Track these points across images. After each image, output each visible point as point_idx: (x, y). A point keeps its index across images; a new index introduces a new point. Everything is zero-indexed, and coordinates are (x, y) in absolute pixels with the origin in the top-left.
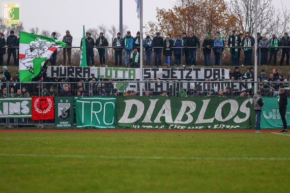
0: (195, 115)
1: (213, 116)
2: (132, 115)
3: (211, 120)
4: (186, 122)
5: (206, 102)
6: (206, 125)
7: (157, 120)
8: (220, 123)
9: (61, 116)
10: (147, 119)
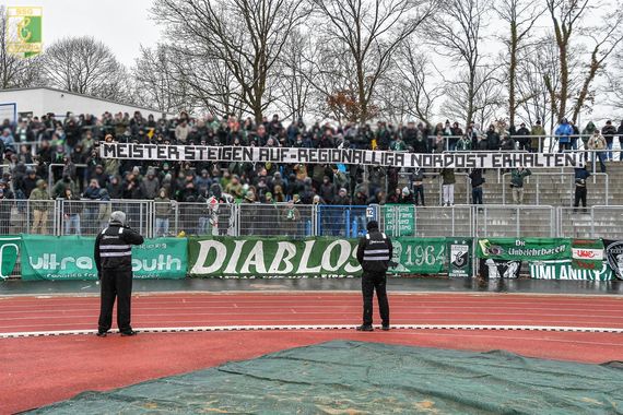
0: (296, 261)
1: (319, 263)
2: (209, 263)
3: (317, 270)
4: (285, 272)
5: (310, 245)
6: (311, 275)
7: (245, 270)
8: (328, 273)
9: (454, 263)
10: (231, 269)
